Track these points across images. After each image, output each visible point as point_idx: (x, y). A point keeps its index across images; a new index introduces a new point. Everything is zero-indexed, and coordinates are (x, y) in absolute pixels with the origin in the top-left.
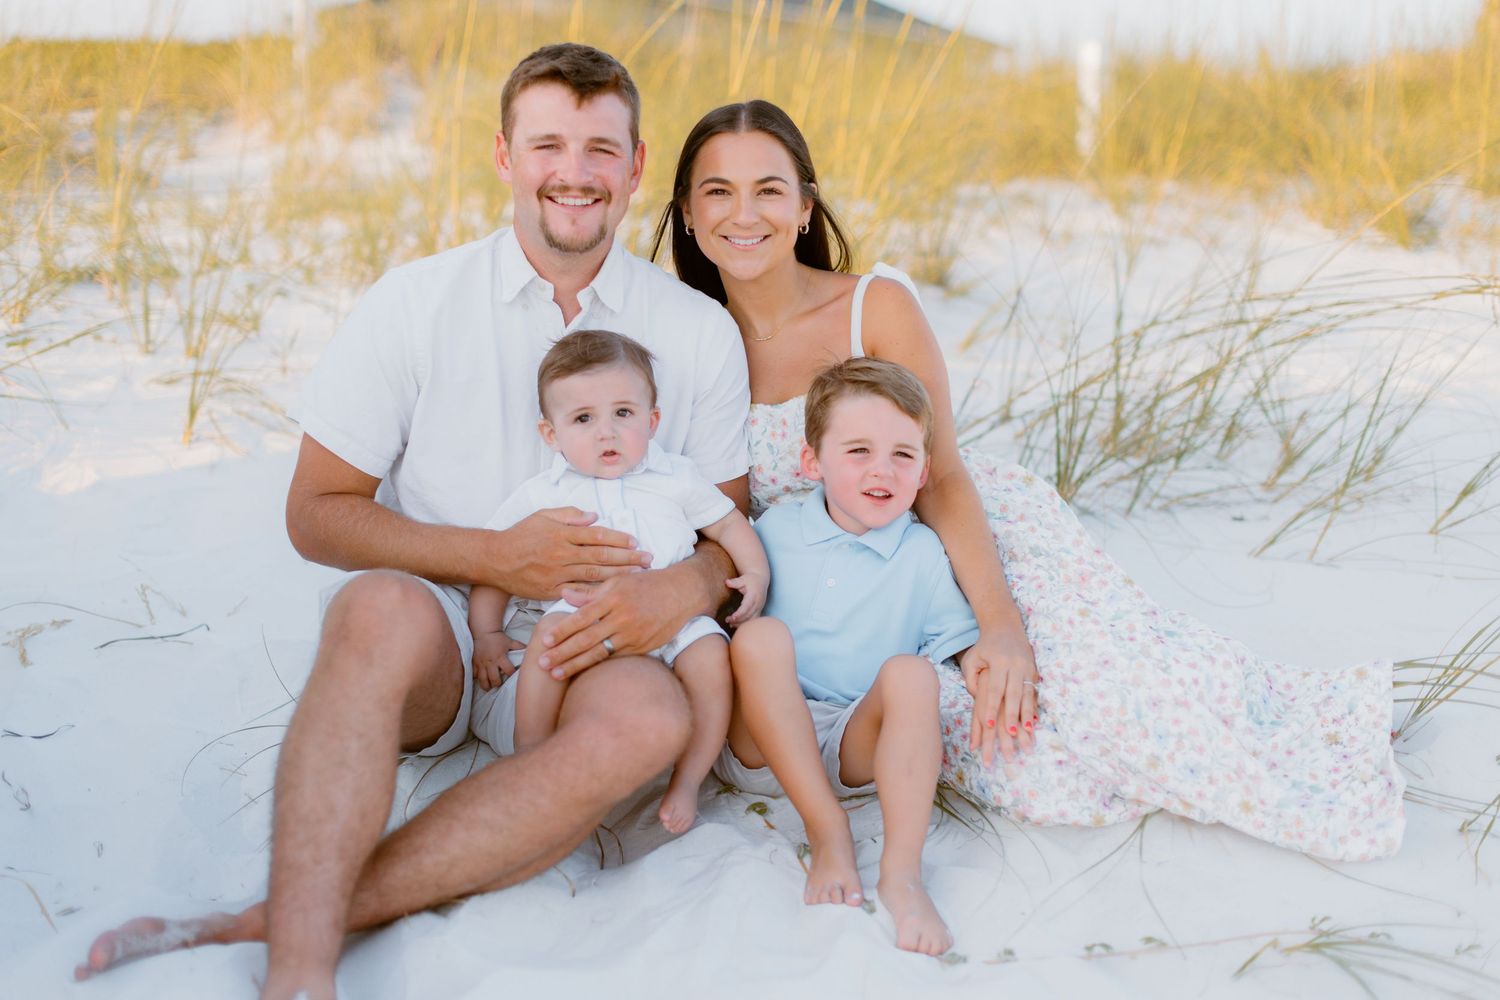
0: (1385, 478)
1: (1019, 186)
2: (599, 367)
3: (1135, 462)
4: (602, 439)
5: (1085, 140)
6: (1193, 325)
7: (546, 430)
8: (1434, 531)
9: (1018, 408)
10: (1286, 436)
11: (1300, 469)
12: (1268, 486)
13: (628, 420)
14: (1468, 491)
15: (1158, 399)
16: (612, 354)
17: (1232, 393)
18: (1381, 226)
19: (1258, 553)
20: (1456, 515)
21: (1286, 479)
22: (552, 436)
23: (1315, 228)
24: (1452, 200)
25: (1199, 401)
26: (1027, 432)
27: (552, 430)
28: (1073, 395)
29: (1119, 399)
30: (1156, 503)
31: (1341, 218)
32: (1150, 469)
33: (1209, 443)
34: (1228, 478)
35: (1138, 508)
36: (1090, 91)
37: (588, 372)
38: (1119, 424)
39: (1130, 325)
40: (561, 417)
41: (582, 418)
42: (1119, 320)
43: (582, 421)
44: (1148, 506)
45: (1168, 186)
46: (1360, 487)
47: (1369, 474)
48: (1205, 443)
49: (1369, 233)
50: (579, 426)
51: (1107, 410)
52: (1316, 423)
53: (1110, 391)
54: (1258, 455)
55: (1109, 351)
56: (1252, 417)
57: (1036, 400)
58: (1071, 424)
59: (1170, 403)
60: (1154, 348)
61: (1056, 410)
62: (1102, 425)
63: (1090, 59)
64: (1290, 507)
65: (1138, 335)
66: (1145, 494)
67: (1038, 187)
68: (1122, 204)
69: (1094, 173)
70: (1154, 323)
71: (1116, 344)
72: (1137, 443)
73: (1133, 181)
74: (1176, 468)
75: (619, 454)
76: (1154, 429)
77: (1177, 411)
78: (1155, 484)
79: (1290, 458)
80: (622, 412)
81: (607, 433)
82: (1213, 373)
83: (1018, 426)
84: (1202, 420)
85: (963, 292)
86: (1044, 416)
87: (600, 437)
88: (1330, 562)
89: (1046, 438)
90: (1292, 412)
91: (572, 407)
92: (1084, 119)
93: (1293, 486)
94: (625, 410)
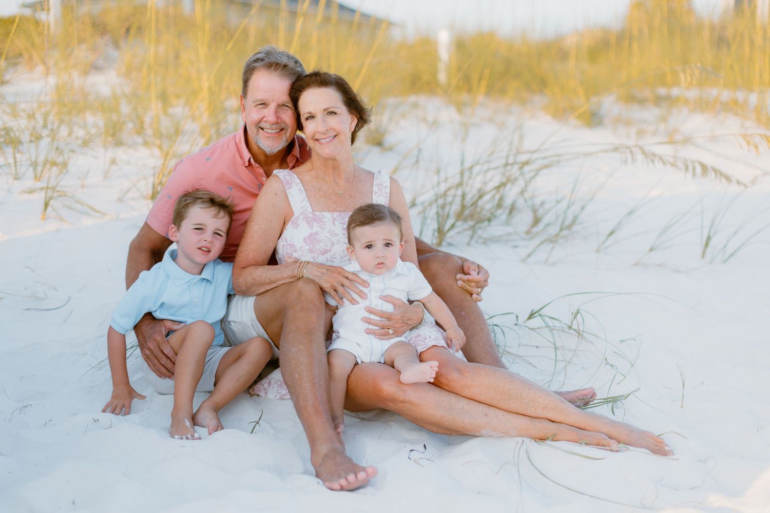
0: (576, 228)
1: (412, 99)
2: (378, 223)
3: (471, 223)
4: (377, 257)
5: (442, 77)
6: (493, 165)
7: (350, 250)
8: (598, 251)
9: (419, 201)
10: (535, 211)
11: (541, 226)
12: (528, 233)
13: (391, 248)
14: (611, 233)
15: (480, 197)
16: (383, 217)
17: (511, 193)
18: (579, 117)
19: (524, 261)
20: (608, 243)
21: (535, 230)
22: (353, 253)
23: (548, 118)
24: (610, 104)
25: (497, 197)
26: (424, 211)
27: (353, 251)
28: (445, 195)
29: (463, 196)
30: (480, 241)
31: (560, 113)
32: (478, 226)
33: (502, 215)
34: (510, 229)
35: (473, 242)
36: (445, 53)
37: (373, 225)
38: (463, 207)
39: (467, 165)
40: (358, 245)
41: (369, 247)
42: (462, 163)
43: (369, 248)
44: (477, 242)
45: (481, 98)
46: (565, 232)
47: (569, 227)
48: (501, 214)
49: (573, 121)
50: (367, 250)
51: (458, 200)
52: (547, 206)
53: (459, 192)
54: (523, 219)
55: (458, 176)
56: (520, 202)
57: (428, 196)
58: (443, 207)
59: (486, 198)
60: (478, 174)
61: (436, 200)
62: (456, 207)
63: (444, 38)
64: (537, 241)
65: (471, 168)
66: (476, 237)
67: (422, 99)
68: (460, 107)
69: (446, 92)
70: (477, 163)
71: (462, 174)
72: (471, 216)
73: (464, 97)
74: (489, 225)
75: (384, 264)
76: (478, 209)
77: (488, 202)
78: (479, 232)
79: (536, 221)
80: (388, 245)
81: (380, 254)
82: (503, 185)
83: (420, 208)
84: (499, 206)
85: (390, 149)
86: (431, 204)
87: (376, 256)
88: (554, 264)
89: (432, 212)
90: (537, 201)
91: (364, 241)
92: (441, 67)
93: (538, 233)
94: (389, 244)
